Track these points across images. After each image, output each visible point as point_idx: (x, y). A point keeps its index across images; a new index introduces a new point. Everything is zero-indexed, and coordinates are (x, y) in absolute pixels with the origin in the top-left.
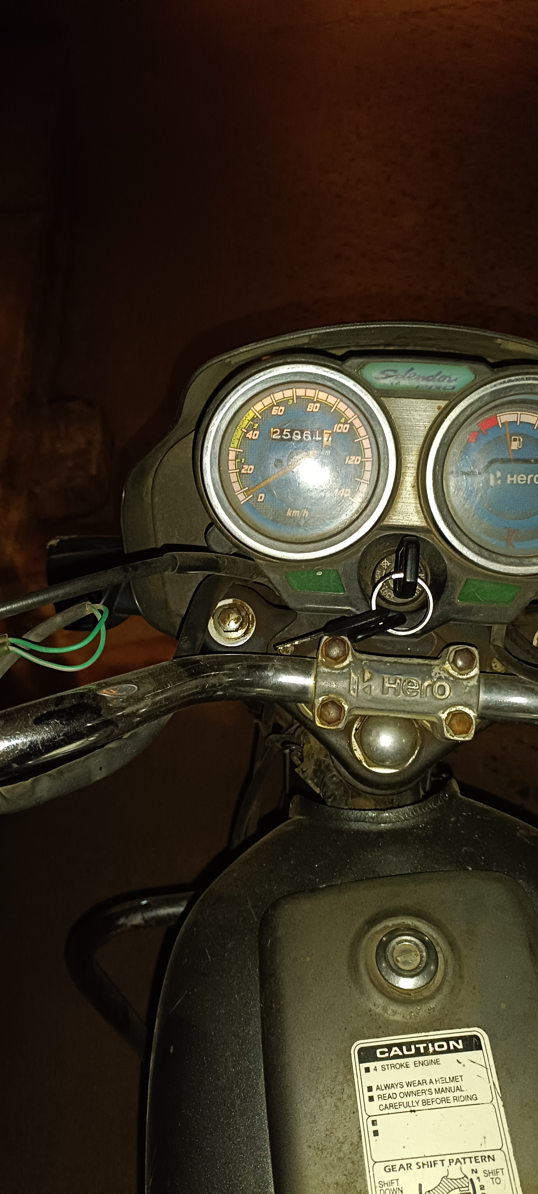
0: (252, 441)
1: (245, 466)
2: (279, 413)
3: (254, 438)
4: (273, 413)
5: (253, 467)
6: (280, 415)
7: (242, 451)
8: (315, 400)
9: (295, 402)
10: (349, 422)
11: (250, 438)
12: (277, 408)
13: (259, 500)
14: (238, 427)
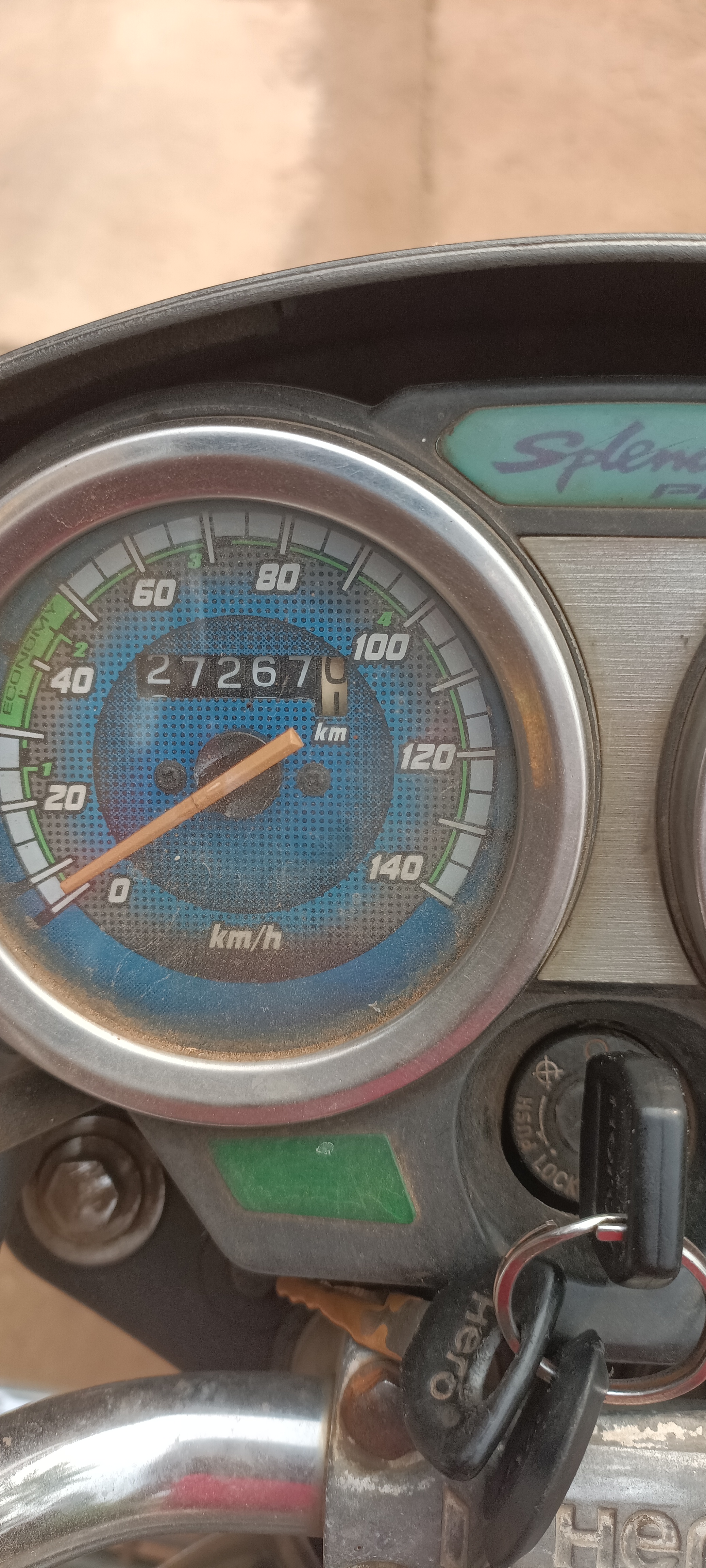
0: (74, 703)
1: (58, 790)
2: (159, 602)
3: (77, 689)
5: (82, 790)
6: (162, 609)
7: (41, 736)
8: (283, 551)
9: (212, 560)
10: (407, 624)
11: (64, 691)
12: (151, 583)
13: (113, 899)
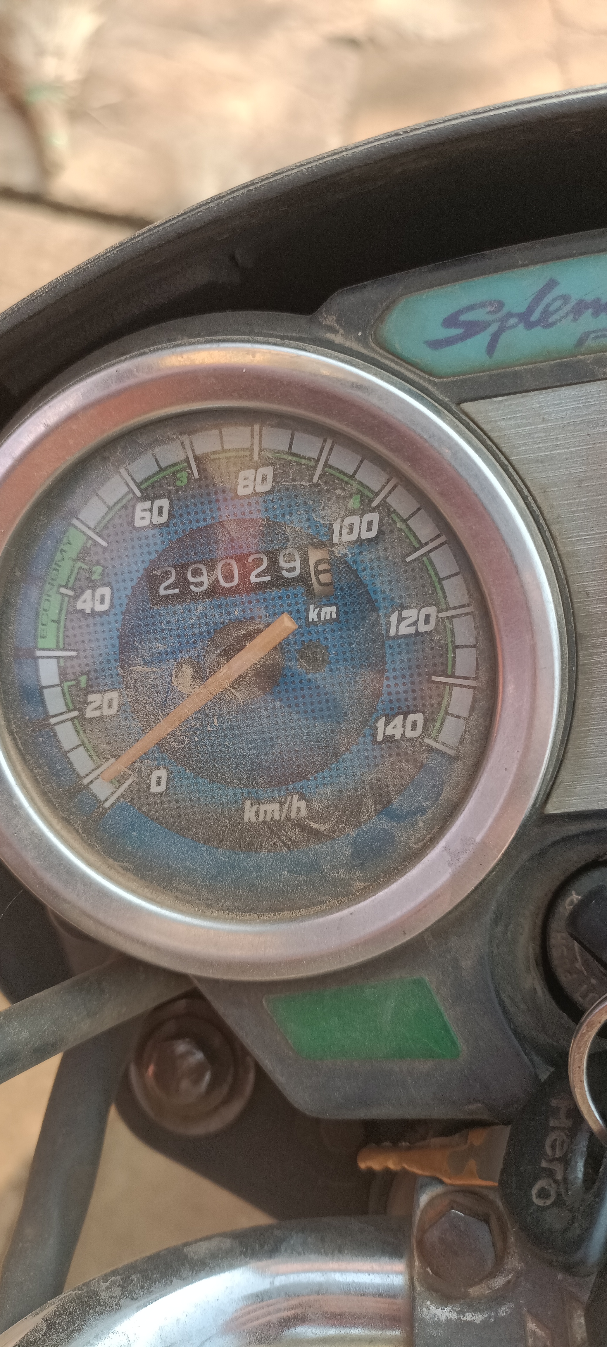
1: (95, 698)
2: (157, 520)
3: (99, 608)
4: (138, 523)
5: (115, 696)
6: (160, 526)
7: (74, 654)
8: (256, 457)
9: (196, 476)
10: (374, 504)
11: (88, 611)
12: (147, 504)
13: (154, 789)
14: (47, 587)
